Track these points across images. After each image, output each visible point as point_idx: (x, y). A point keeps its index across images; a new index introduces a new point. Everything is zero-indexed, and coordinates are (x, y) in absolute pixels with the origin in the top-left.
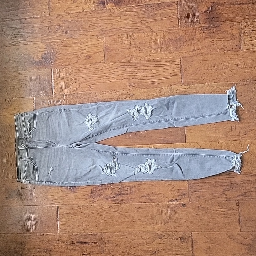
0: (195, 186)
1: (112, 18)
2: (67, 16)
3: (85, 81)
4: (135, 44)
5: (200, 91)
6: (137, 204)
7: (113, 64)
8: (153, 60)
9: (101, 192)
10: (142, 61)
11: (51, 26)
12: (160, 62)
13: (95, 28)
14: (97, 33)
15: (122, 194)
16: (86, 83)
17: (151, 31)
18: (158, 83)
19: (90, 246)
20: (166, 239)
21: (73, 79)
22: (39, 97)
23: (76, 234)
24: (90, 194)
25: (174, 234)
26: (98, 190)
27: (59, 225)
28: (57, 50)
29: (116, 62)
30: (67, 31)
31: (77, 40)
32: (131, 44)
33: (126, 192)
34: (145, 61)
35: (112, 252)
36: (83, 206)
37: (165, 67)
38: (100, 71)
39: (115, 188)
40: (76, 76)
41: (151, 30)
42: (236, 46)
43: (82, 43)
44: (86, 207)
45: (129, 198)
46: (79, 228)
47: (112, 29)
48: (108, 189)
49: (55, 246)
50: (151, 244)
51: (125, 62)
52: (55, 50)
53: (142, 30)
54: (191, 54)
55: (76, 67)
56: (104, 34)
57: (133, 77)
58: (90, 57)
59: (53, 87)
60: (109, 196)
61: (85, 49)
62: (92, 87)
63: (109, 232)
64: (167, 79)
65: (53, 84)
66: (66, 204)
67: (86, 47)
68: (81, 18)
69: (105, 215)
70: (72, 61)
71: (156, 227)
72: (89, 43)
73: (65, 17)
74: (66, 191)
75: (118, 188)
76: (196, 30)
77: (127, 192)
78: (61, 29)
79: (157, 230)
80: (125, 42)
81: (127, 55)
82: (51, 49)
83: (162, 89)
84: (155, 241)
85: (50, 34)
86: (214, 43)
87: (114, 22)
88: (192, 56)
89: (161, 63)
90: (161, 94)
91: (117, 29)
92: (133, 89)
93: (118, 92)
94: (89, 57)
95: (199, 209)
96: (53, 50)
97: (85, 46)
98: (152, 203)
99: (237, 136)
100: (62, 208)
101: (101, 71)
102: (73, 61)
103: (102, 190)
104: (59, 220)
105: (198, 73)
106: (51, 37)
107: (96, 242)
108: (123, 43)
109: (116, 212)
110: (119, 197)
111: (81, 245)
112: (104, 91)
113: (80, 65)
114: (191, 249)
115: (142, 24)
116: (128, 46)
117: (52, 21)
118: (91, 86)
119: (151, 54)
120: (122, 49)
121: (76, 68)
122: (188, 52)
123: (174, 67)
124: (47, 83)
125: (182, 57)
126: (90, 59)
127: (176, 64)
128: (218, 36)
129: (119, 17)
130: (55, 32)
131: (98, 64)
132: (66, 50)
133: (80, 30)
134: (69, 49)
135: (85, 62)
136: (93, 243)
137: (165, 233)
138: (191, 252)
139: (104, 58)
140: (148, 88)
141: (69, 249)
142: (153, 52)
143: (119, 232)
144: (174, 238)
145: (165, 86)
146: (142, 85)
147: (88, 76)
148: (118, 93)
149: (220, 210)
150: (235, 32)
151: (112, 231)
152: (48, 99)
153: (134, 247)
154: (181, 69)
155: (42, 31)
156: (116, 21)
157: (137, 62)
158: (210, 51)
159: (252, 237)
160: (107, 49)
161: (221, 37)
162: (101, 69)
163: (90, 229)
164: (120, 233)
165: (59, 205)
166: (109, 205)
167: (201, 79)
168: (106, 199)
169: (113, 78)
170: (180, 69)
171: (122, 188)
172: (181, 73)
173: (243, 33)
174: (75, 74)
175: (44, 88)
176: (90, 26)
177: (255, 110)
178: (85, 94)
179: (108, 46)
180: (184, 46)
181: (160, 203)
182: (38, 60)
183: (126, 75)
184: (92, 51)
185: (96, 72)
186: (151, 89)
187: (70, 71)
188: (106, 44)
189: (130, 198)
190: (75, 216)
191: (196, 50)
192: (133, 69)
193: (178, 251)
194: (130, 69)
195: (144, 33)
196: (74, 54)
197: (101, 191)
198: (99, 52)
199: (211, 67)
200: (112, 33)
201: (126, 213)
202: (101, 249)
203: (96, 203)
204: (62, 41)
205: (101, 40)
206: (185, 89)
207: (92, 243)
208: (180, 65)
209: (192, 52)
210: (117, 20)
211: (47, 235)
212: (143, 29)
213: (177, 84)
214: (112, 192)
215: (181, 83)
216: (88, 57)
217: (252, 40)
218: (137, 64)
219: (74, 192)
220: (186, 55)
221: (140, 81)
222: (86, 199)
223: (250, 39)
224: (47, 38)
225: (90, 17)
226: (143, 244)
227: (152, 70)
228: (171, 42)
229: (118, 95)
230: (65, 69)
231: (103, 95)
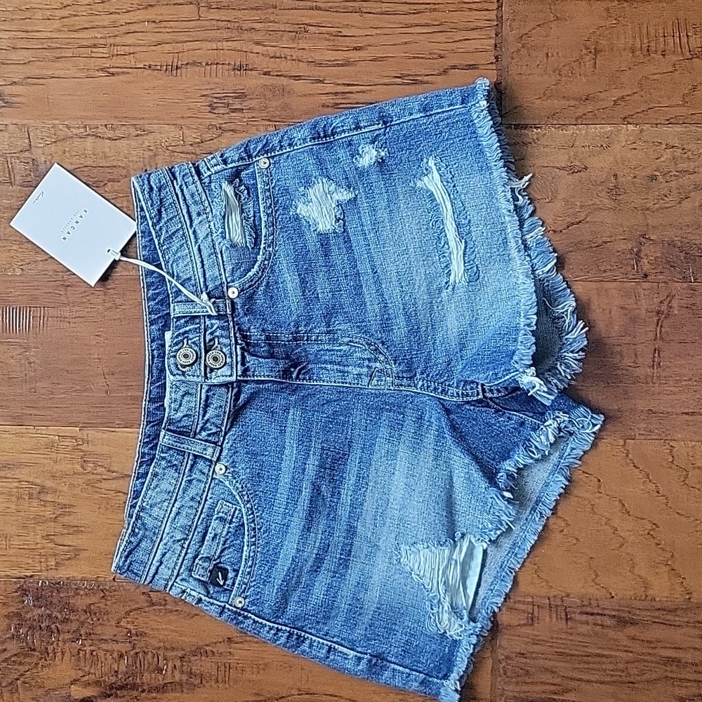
0: (527, 673)
9: (22, 668)
15: (134, 687)
33: (160, 680)
38: (57, 13)
39: (101, 654)
48: (63, 654)
57: (238, 59)
64: (422, 82)
75: (115, 655)
77: (160, 677)
92: (233, 126)
93: (151, 137)
101: (66, 12)
103: (27, 660)
105: (589, 64)
123: (462, 25)
127: (474, 6)
146: (285, 107)
148: (148, 141)
171: (137, 653)
172: (497, 58)
185: (39, 15)
197: (21, 664)
199: (662, 39)
208: (493, 15)
229: (148, 154)
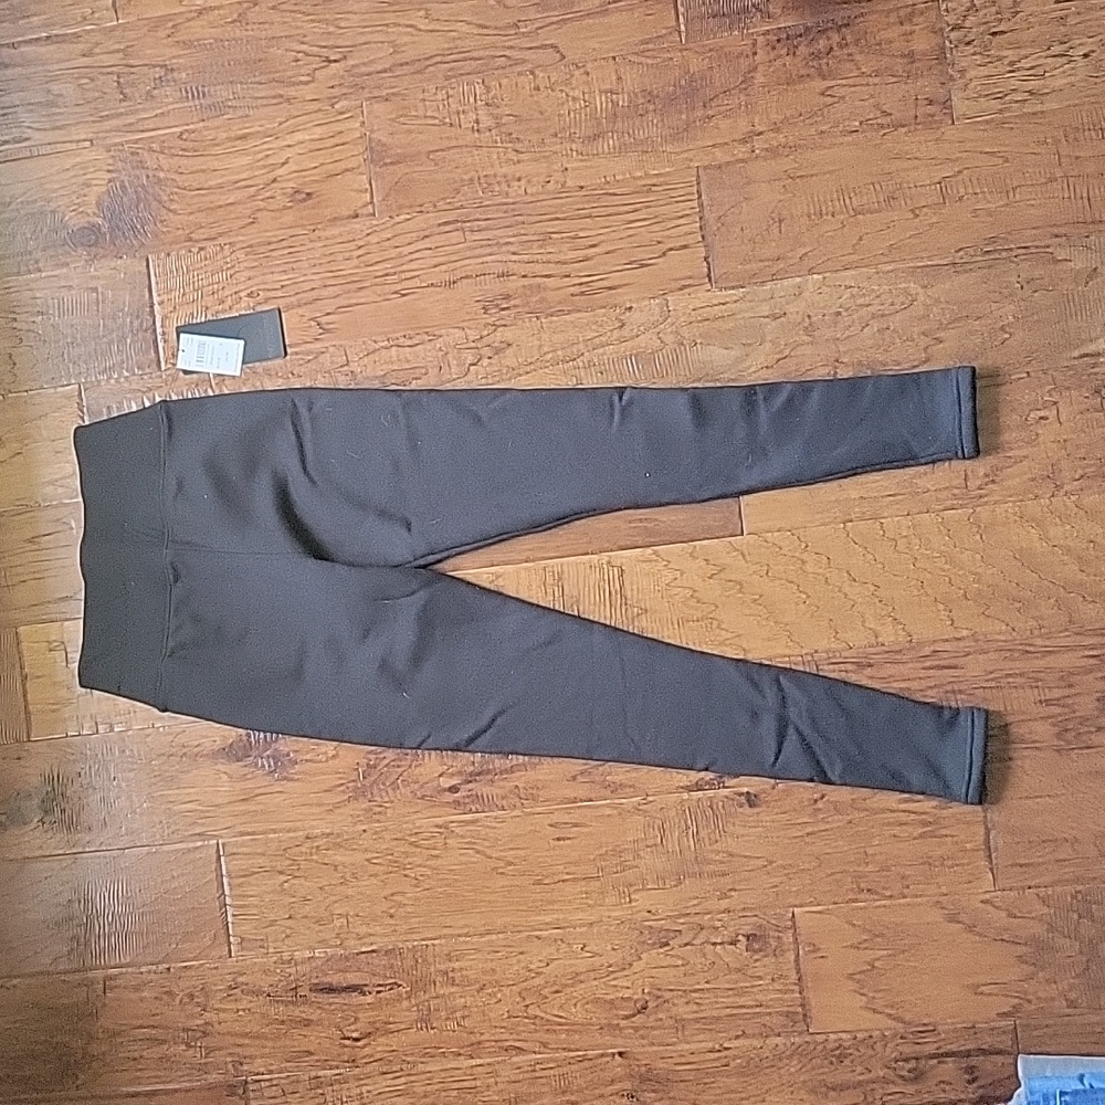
1: (391, 18)
2: (191, 23)
3: (292, 299)
4: (498, 125)
5: (791, 309)
6: (557, 809)
7: (408, 217)
8: (582, 187)
10: (532, 195)
11: (126, 70)
12: (611, 194)
13: (322, 67)
14: (332, 87)
16: (301, 311)
17: (564, 62)
18: (610, 288)
19: (369, 999)
20: (686, 945)
21: (242, 294)
22: (103, 383)
23: (308, 954)
24: (353, 781)
25: (718, 924)
26: (386, 762)
27: (230, 925)
28: (162, 175)
29: (422, 209)
30: (200, 89)
31: (247, 125)
32: (481, 125)
34: (544, 197)
35: (464, 1018)
36: (328, 835)
37: (631, 217)
40: (256, 281)
41: (564, 57)
42: (931, 103)
43: (271, 136)
44: (339, 840)
45: (521, 785)
46: (318, 928)
47: (394, 65)
49: (224, 1010)
50: (625, 973)
51: (462, 207)
52: (154, 176)
53: (524, 61)
54: (741, 151)
55: (253, 242)
56: (363, 88)
58: (308, 194)
59: (159, 337)
60: (435, 784)
61: (283, 164)
62: (326, 327)
63: (445, 936)
65: (158, 324)
66: (253, 833)
67: (288, 153)
68: (255, 27)
69: (425, 866)
70: (233, 216)
71: (642, 900)
72: (299, 136)
73: (187, 24)
74: (249, 776)
76: (754, 45)
78: (174, 81)
79: (649, 912)
80: (455, 117)
81: (466, 177)
82: (138, 172)
83: (628, 314)
84: (640, 959)
85: (124, 104)
86: (836, 99)
87: (400, 34)
88: (743, 161)
89: (613, 201)
90: (626, 332)
91: (417, 66)
94: (304, 196)
95: (819, 809)
96: (148, 177)
97: (281, 149)
98: (616, 801)
99: (956, 491)
100: (240, 850)
102: (238, 218)
104: (228, 901)
106: (131, 119)
107: (396, 983)
108: (444, 124)
109: (471, 851)
110: (478, 788)
111: (331, 1000)
112: (379, 339)
113: (266, 231)
114: (794, 976)
115: (523, 33)
116: (471, 138)
117: (132, 46)
118: (323, 320)
119: (568, 166)
120: (442, 150)
121: (251, 246)
122: (726, 144)
124: (131, 322)
125: (705, 168)
126: (310, 202)
128: (848, 65)
129: (422, 13)
130: (150, 96)
131: (345, 221)
132: (203, 171)
133: (257, 79)
134: (216, 164)
135: (288, 218)
136: (380, 985)
137: (682, 921)
138: (793, 991)
139: (368, 195)
140: (569, 312)
141: (283, 1022)
142: (580, 157)
143: (489, 933)
144: (719, 941)
145: (637, 301)
147: (306, 278)
149: (902, 806)
150: (922, 43)
151: (460, 932)
152: (144, 389)
153: (557, 992)
154: (701, 218)
155: (90, 95)
156: (409, 29)
157: (513, 203)
158: (822, 132)
159: (1046, 910)
160: (377, 155)
161: (864, 70)
162: (361, 243)
163: (363, 930)
164: (494, 937)
165: (226, 840)
166: (439, 821)
167: (790, 255)
168: (423, 798)
169: (416, 279)
170: (698, 219)
173: (956, 47)
174: (251, 274)
175: (119, 342)
176: (298, 60)
177: (1025, 375)
178: (298, 357)
179: (384, 140)
180: (710, 118)
181: (650, 799)
182: (83, 221)
183: (467, 262)
184: (316, 167)
186: (579, 315)
187: (228, 260)
188: (372, 131)
189: (524, 788)
190: (295, 881)
191: (761, 133)
192: (496, 232)
193: (742, 992)
194: (484, 235)
195: (532, 73)
196: (237, 185)
198: (347, 170)
200: (393, 84)
201: (512, 852)
202: (415, 1008)
203: (382, 818)
204: (182, 133)
205: (351, 117)
206: (723, 304)
207: (380, 989)
209: (744, 141)
210: (411, 26)
211: (186, 967)
212: (528, 55)
213: (689, 286)
214: (446, 767)
215: (707, 280)
216: (302, 196)
217: (993, 73)
218: (514, 210)
219: (285, 778)
220: (720, 156)
221: (531, 285)
222: (338, 806)
223: (984, 71)
224: (114, 123)
225: (294, 19)
226: (592, 975)
227: (581, 234)
228: (651, 107)
230: (203, 253)
231: (376, 357)
